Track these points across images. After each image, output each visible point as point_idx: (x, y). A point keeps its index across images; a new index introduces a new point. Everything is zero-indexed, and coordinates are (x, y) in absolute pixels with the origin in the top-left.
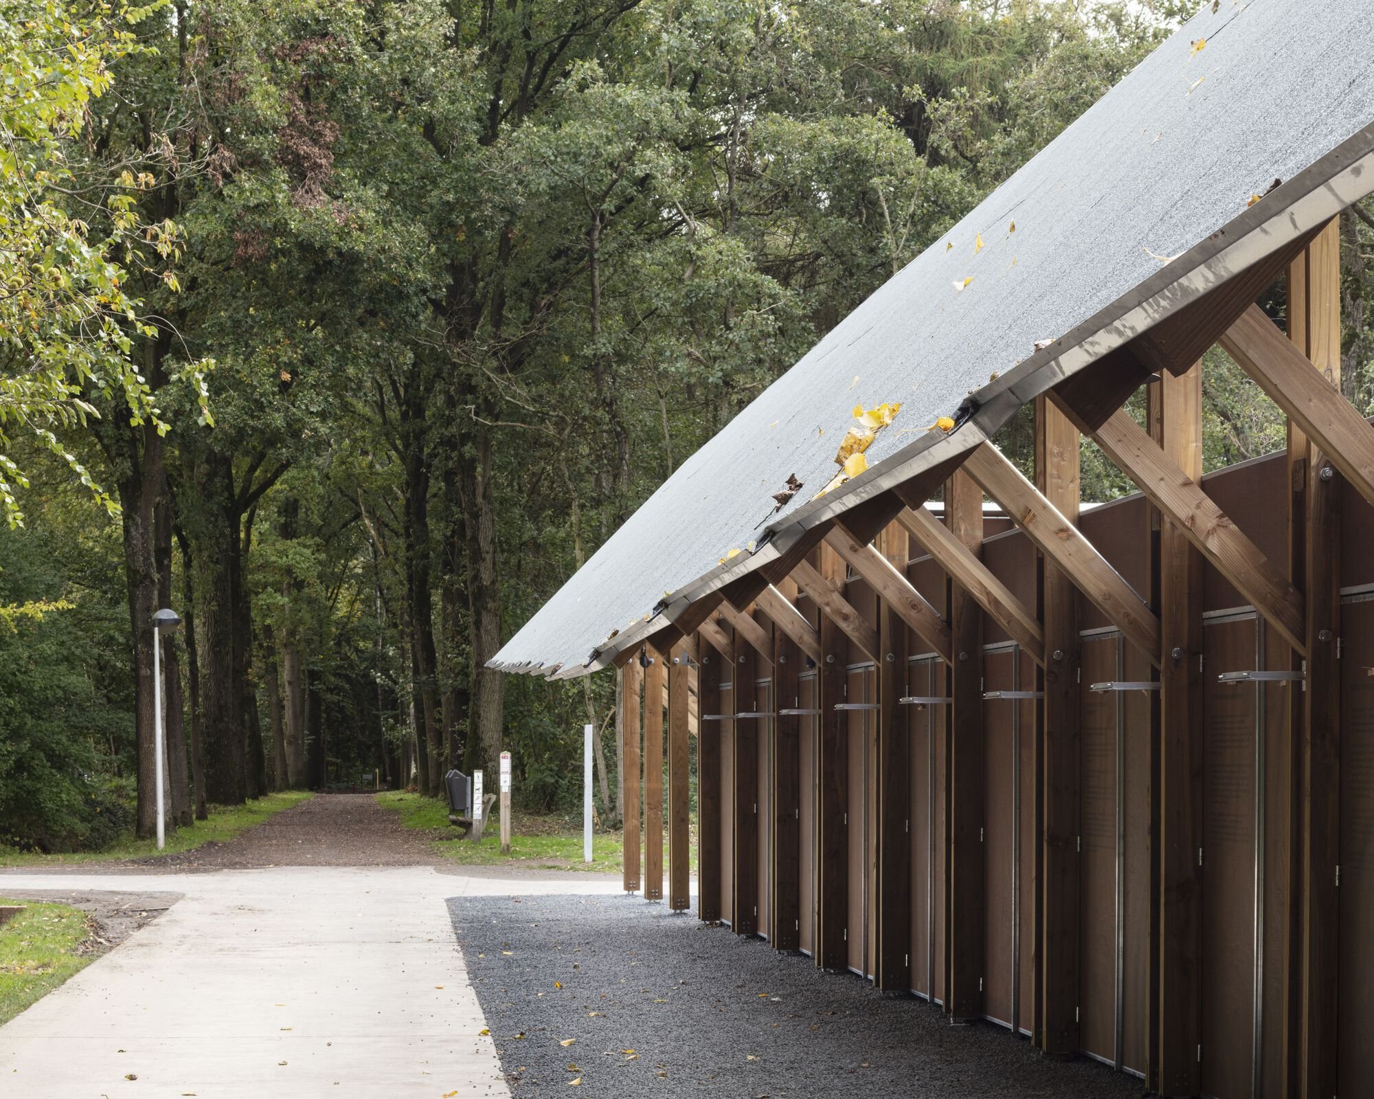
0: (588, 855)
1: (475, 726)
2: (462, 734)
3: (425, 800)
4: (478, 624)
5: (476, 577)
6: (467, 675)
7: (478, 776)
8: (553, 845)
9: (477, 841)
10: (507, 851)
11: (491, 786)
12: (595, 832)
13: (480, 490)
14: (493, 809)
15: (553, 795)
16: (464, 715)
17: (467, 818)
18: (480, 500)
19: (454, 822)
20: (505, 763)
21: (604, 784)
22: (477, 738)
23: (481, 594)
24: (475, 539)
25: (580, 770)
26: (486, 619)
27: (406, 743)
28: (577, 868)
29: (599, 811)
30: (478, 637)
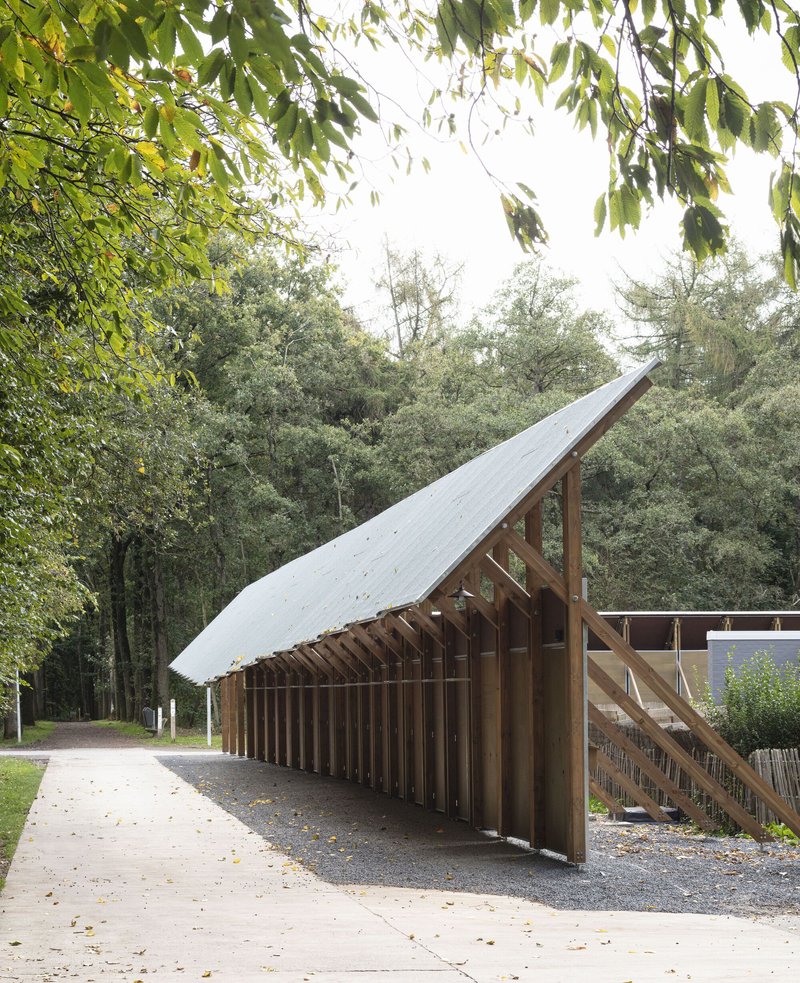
0: (209, 743)
1: (156, 687)
2: (148, 690)
3: (124, 723)
4: (157, 639)
5: (155, 618)
6: (150, 662)
7: (160, 710)
8: (193, 739)
9: (160, 738)
10: (174, 742)
11: (166, 714)
12: (213, 735)
13: (157, 577)
14: (167, 725)
15: (193, 719)
16: (149, 681)
17: (154, 729)
18: (156, 582)
19: (148, 731)
20: (173, 704)
21: (217, 713)
22: (157, 692)
23: (157, 626)
24: (154, 600)
25: (205, 707)
26: (160, 637)
27: (107, 693)
28: (205, 747)
29: (215, 725)
30: (157, 646)
